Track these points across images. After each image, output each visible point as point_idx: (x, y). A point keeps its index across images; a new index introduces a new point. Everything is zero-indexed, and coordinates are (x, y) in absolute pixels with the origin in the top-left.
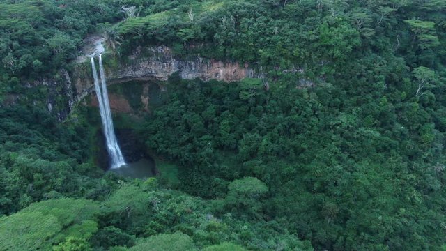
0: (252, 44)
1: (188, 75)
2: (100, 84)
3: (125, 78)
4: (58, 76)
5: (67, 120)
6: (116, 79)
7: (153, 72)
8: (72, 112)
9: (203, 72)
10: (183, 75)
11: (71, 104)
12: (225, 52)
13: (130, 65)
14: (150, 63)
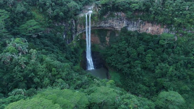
0: (171, 14)
1: (131, 29)
2: (88, 28)
3: (100, 27)
4: (70, 22)
5: (71, 44)
6: (96, 27)
7: (114, 25)
8: (74, 40)
9: (140, 28)
10: (129, 29)
11: (74, 36)
12: (154, 18)
13: (103, 21)
14: (113, 21)
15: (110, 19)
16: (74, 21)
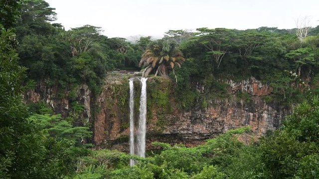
13: (188, 111)
14: (224, 110)
15: (214, 105)
16: (87, 96)
